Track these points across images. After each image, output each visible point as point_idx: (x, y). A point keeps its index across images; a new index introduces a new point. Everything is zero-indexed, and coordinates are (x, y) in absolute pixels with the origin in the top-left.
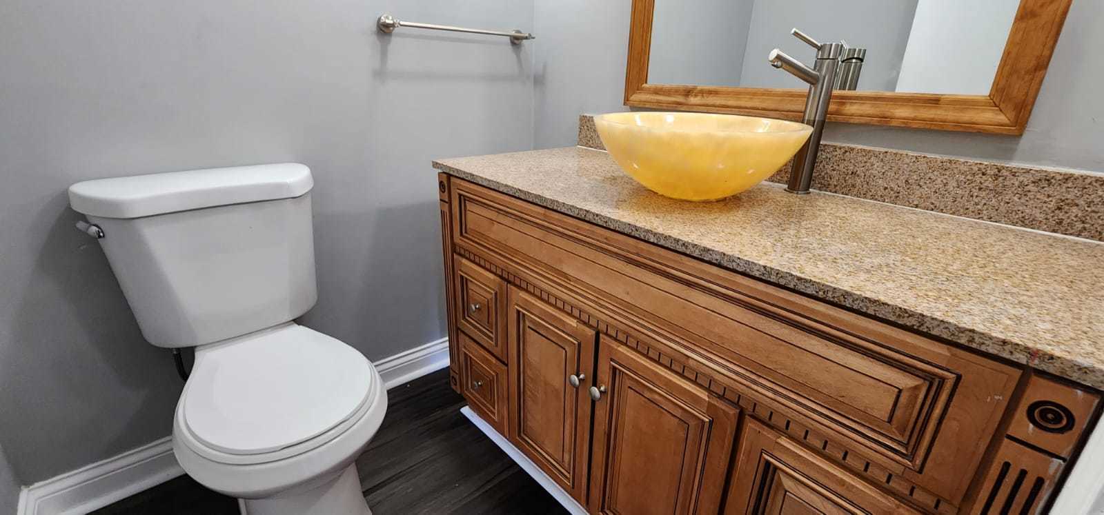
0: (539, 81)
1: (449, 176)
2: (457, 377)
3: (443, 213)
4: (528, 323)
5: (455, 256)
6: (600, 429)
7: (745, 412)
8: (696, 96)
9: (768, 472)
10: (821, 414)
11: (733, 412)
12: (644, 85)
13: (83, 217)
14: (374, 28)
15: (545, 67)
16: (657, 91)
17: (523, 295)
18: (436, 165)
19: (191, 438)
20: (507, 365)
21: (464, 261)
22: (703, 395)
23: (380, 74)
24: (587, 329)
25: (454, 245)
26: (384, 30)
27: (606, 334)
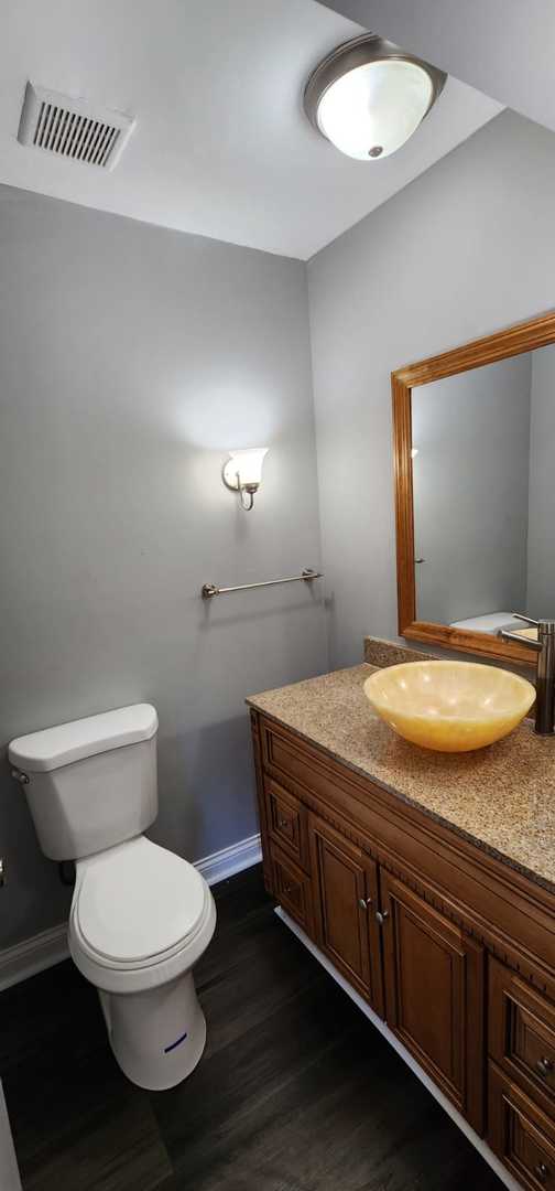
0: (329, 604)
1: (258, 714)
2: (270, 879)
3: (254, 740)
4: (325, 845)
5: (265, 777)
6: (388, 950)
7: (488, 952)
8: (455, 637)
9: (511, 1009)
10: (535, 962)
11: (480, 950)
12: (414, 623)
13: (16, 769)
14: (200, 593)
15: (333, 594)
16: (424, 629)
17: (319, 820)
18: (247, 702)
19: (85, 945)
20: (310, 877)
21: (273, 782)
22: (457, 933)
23: (204, 625)
24: (369, 861)
25: (263, 767)
26: (206, 594)
27: (385, 867)
